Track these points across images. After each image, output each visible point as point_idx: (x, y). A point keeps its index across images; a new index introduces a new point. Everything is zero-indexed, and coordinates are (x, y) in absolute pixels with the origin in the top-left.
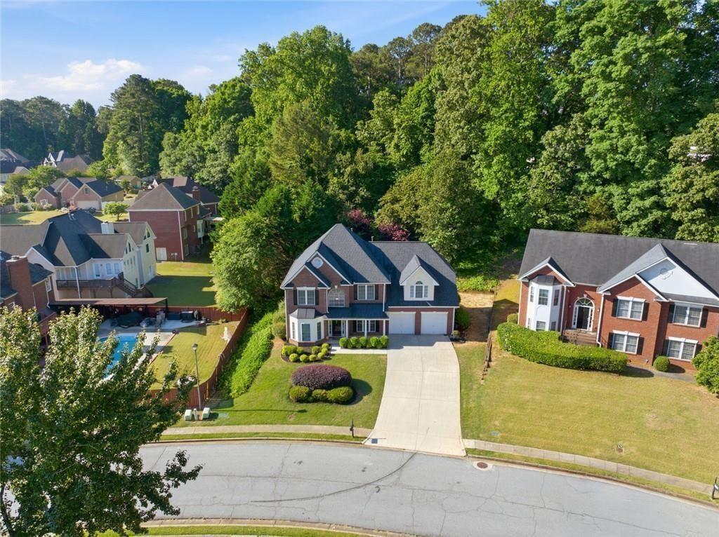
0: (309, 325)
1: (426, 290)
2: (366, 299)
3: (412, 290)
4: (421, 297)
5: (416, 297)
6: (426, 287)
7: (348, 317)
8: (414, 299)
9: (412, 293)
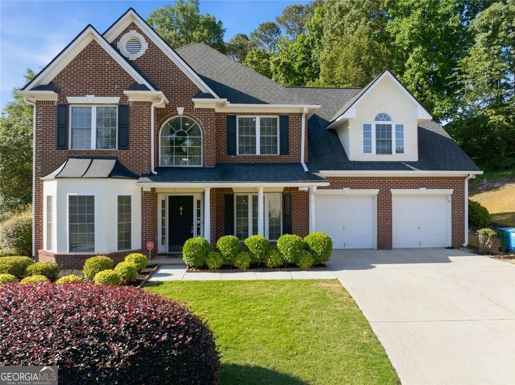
0: (91, 199)
1: (400, 135)
2: (258, 153)
3: (367, 135)
4: (389, 152)
5: (378, 152)
6: (400, 128)
7: (209, 180)
8: (373, 157)
9: (367, 143)
